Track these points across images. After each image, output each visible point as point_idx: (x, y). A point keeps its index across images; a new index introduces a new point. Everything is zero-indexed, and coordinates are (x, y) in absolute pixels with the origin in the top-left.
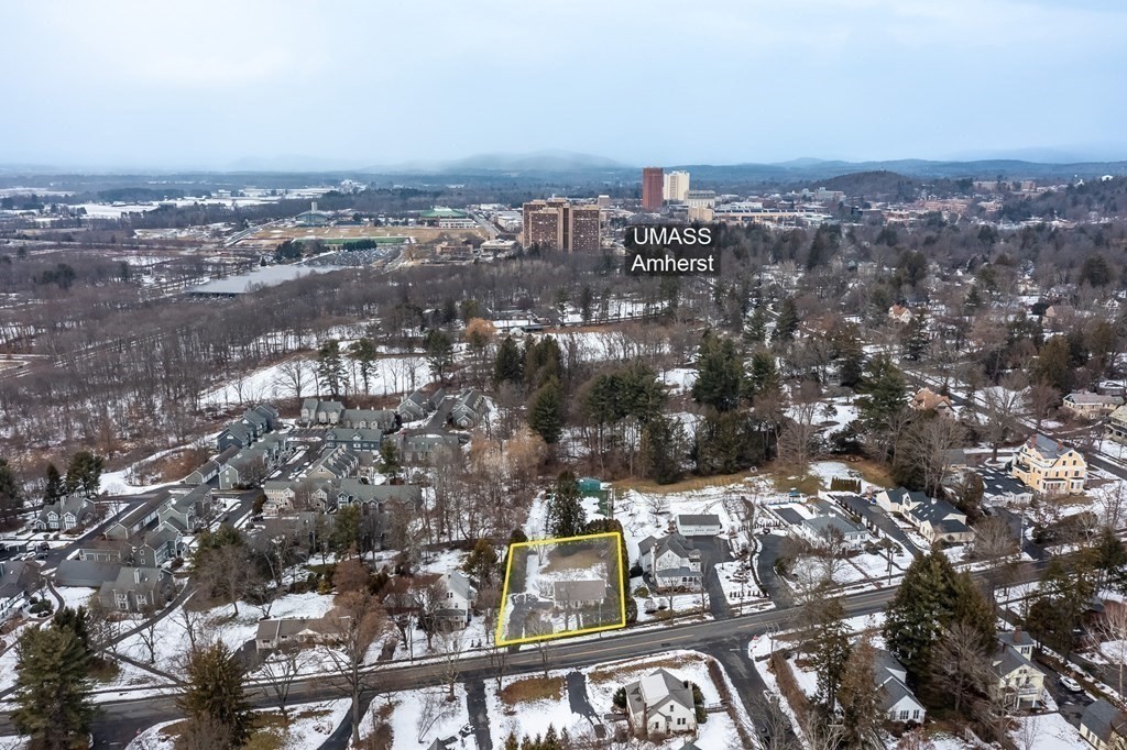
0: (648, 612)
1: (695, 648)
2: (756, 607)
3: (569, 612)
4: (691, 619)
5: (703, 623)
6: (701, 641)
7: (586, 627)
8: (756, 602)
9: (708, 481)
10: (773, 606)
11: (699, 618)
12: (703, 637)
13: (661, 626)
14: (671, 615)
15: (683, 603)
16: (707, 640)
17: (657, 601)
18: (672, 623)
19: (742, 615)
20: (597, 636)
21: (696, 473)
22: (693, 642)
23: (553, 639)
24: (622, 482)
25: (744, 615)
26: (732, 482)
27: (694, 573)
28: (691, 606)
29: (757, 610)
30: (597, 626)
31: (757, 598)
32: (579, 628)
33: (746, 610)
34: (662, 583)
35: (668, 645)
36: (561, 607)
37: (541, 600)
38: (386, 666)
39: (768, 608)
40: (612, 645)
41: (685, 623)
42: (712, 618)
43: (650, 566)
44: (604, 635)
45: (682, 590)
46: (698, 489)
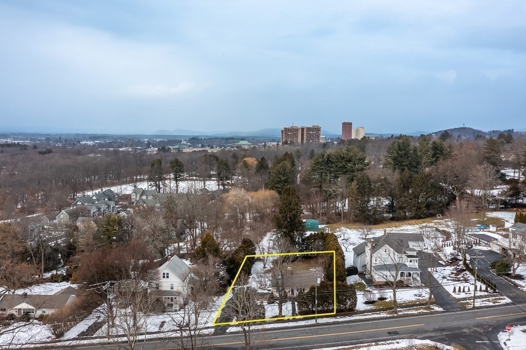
0: (367, 303)
1: (430, 338)
2: (489, 301)
3: (283, 300)
4: (417, 309)
5: (431, 313)
6: (435, 330)
7: (301, 313)
8: (485, 296)
9: (403, 223)
10: (508, 300)
11: (425, 309)
12: (437, 327)
13: (383, 315)
14: (392, 306)
15: (405, 295)
16: (442, 330)
17: (376, 294)
18: (396, 312)
19: (474, 308)
20: (313, 322)
21: (393, 219)
22: (426, 332)
23: (265, 323)
24: (335, 225)
25: (478, 308)
26: (424, 222)
27: (411, 269)
28: (414, 299)
29: (491, 304)
30: (314, 312)
31: (486, 294)
32: (294, 313)
33: (478, 303)
34: (378, 277)
35: (396, 333)
36: (277, 294)
37: (260, 291)
38: (86, 342)
39: (503, 302)
40: (330, 331)
41: (409, 312)
42: (441, 309)
43: (365, 266)
44: (320, 321)
45: (401, 285)
46: (396, 227)
